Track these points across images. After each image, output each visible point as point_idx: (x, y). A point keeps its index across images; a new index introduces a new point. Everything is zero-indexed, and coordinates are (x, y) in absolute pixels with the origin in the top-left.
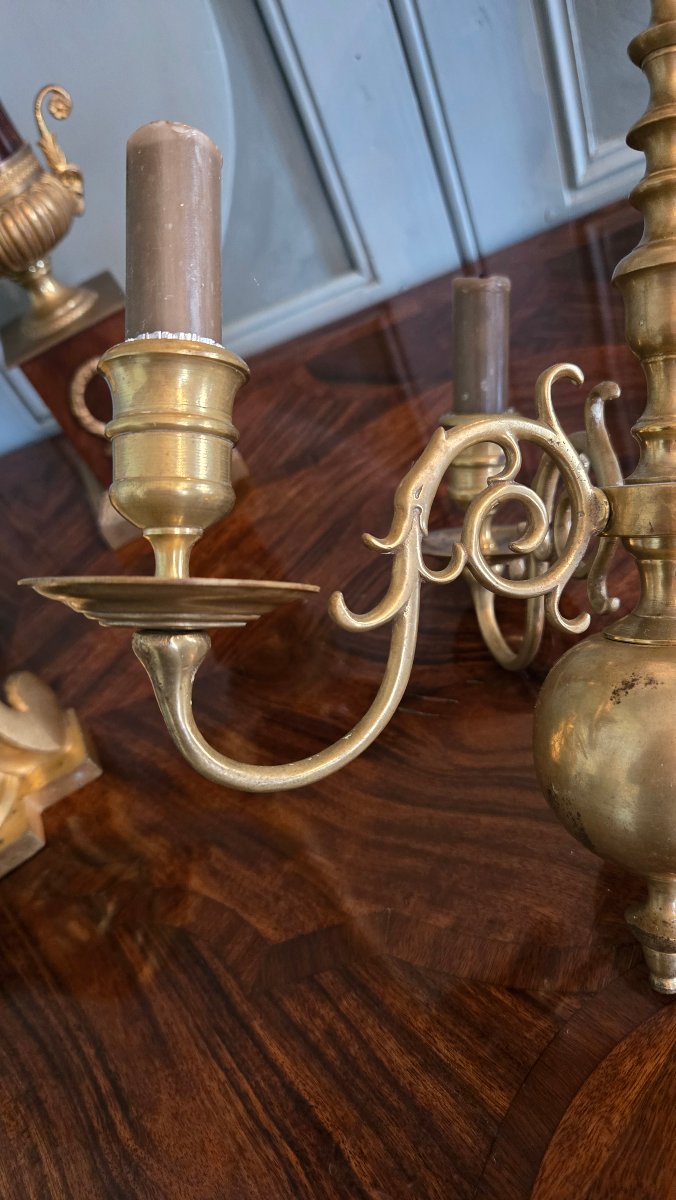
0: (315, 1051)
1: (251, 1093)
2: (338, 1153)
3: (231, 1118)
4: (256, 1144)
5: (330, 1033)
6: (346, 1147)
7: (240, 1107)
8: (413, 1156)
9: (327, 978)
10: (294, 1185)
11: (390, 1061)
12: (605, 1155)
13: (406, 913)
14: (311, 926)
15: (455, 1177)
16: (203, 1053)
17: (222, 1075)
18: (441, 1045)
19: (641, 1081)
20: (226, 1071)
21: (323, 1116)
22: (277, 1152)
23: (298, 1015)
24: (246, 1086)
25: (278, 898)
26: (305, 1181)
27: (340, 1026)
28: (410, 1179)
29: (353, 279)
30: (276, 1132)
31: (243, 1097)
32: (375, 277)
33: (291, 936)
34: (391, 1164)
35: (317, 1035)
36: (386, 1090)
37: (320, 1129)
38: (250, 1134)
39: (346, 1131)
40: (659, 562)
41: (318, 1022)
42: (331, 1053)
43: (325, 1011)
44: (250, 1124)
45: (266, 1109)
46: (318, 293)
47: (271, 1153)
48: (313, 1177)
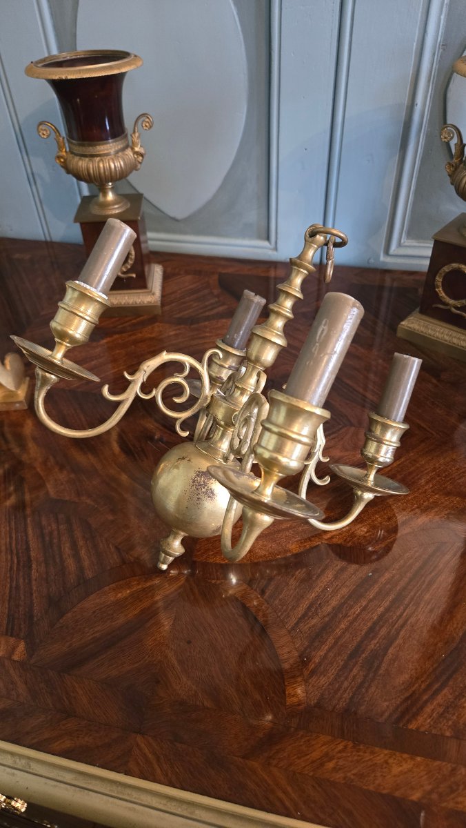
0: (42, 536)
1: (14, 538)
2: (30, 567)
3: (3, 542)
4: (6, 553)
5: (51, 533)
6: (34, 566)
7: (8, 540)
8: (52, 577)
9: (61, 516)
10: (11, 568)
11: (64, 549)
12: (109, 603)
13: (101, 509)
14: (67, 498)
15: (61, 588)
16: (6, 519)
17: (8, 528)
19: (135, 589)
20: (10, 528)
21: (33, 554)
22: (12, 558)
23: (44, 522)
24: (14, 536)
25: (62, 484)
26: (15, 570)
28: (47, 583)
29: (266, 243)
30: (15, 552)
31: (11, 538)
32: (276, 249)
33: (59, 498)
34: (44, 576)
35: (46, 531)
36: (57, 556)
37: (29, 557)
38: (7, 549)
39: (37, 562)
40: (222, 429)
41: (50, 528)
42: (47, 538)
43: (54, 526)
44: (8, 546)
45: (16, 544)
46: (247, 242)
47: (9, 557)
48: (18, 569)
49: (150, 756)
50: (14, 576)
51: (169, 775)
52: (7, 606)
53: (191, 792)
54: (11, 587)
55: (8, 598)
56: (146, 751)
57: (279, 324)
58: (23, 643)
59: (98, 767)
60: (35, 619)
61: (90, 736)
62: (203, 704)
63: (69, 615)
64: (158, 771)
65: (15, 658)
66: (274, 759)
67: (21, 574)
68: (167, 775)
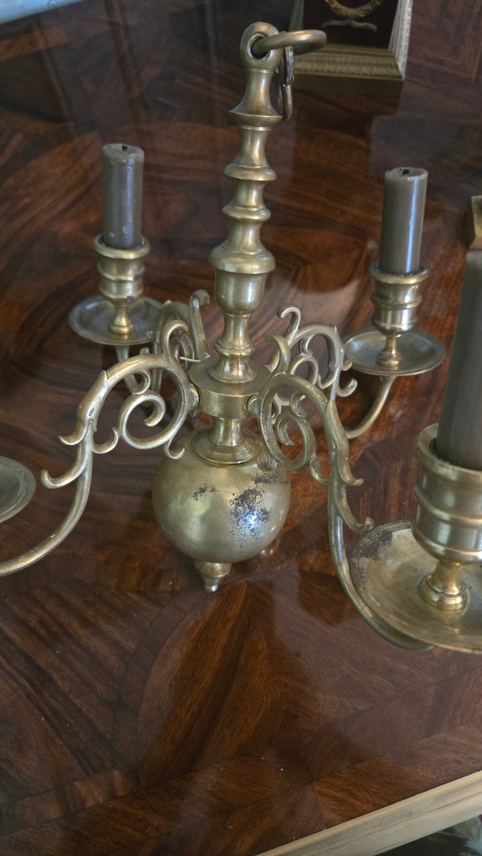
0: (33, 631)
2: (51, 679)
4: (6, 681)
5: (42, 622)
6: (55, 676)
8: (89, 675)
9: (37, 592)
10: (28, 696)
11: (75, 633)
12: (179, 664)
15: (110, 682)
18: (102, 623)
21: (41, 662)
22: (17, 682)
23: (21, 614)
26: (34, 694)
27: (46, 617)
28: (88, 686)
30: (15, 673)
34: (78, 680)
35: (33, 623)
36: (74, 647)
37: (40, 669)
39: (54, 668)
41: (34, 616)
42: (43, 632)
43: (37, 610)
47: (15, 684)
48: (38, 692)
49: (340, 795)
50: (40, 702)
51: (370, 799)
52: (61, 743)
53: (400, 800)
54: (47, 718)
55: (55, 733)
56: (333, 793)
57: (250, 237)
58: (116, 772)
59: (296, 839)
60: (108, 736)
61: (266, 816)
62: (356, 710)
63: (144, 706)
64: (358, 803)
65: (121, 793)
66: (455, 719)
67: (46, 694)
68: (368, 802)
